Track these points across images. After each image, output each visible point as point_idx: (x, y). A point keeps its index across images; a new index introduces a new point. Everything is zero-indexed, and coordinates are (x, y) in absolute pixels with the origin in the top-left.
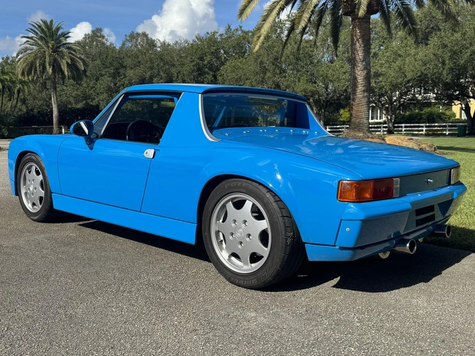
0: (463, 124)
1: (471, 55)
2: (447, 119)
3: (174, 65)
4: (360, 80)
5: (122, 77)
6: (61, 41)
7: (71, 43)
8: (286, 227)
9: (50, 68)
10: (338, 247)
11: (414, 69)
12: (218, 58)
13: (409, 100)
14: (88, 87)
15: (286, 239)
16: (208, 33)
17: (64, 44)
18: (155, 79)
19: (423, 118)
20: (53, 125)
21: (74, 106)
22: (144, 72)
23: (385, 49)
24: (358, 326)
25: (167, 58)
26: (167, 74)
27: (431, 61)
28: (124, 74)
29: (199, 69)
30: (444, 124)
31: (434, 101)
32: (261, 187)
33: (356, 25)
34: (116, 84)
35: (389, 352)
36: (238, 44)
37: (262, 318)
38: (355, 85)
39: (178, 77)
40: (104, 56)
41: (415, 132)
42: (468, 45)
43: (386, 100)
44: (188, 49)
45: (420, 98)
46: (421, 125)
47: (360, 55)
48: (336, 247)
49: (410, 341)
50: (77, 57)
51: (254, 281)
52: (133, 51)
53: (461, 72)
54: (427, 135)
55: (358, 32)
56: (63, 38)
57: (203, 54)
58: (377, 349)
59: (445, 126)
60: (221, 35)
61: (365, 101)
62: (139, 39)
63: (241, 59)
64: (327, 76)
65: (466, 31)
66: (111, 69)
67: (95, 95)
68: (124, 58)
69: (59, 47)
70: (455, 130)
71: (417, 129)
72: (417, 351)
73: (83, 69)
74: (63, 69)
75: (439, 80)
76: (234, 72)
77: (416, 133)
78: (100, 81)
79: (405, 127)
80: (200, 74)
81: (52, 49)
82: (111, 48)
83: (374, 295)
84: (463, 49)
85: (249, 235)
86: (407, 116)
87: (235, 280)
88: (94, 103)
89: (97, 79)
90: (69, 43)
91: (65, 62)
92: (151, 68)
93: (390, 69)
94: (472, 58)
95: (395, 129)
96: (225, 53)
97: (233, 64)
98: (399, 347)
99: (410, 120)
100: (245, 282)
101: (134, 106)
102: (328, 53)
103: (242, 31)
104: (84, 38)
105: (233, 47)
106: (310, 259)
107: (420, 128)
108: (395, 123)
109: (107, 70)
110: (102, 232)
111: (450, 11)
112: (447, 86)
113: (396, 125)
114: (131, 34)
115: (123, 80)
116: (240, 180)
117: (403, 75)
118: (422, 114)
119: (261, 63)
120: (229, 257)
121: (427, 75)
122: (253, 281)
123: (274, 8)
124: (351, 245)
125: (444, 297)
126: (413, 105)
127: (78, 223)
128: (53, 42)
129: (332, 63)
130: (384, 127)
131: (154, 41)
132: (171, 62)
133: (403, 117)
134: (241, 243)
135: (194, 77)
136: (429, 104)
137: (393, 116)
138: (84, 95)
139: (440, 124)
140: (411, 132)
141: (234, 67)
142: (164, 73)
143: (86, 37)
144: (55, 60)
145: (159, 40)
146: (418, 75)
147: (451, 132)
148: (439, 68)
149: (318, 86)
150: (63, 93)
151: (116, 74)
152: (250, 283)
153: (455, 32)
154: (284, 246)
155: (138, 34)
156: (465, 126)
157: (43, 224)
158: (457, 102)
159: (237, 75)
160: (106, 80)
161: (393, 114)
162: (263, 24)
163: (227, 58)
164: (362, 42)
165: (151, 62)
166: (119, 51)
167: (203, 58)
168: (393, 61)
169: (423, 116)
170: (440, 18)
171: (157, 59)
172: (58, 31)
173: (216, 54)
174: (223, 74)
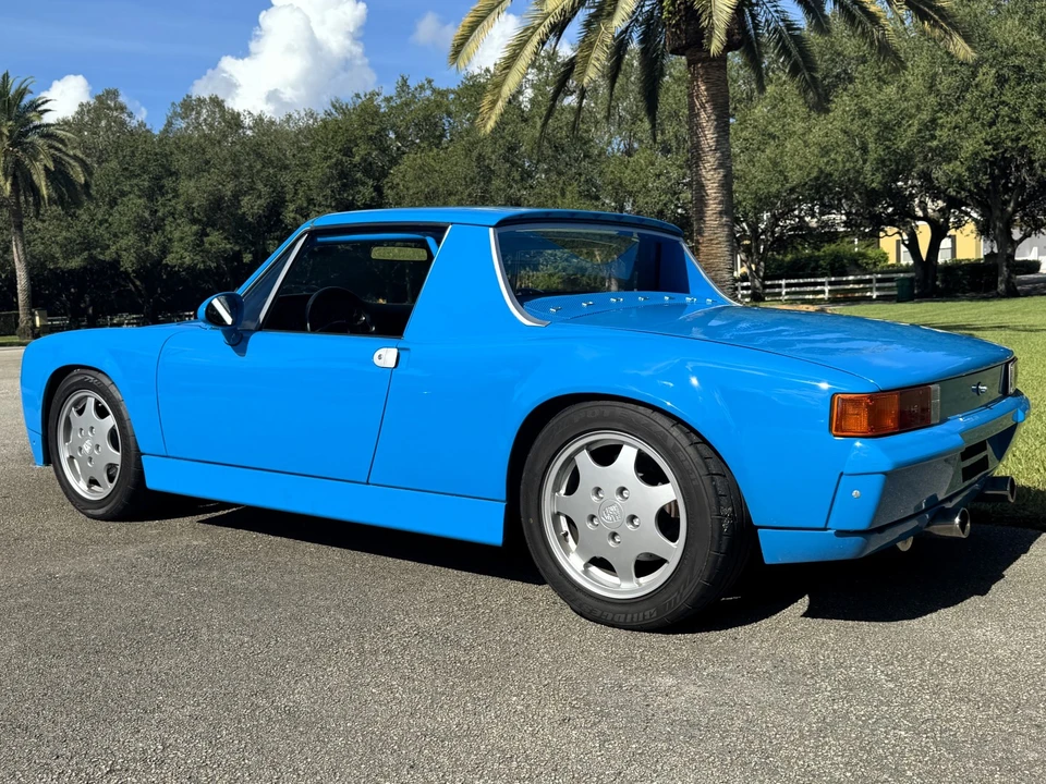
0: (906, 275)
1: (919, 131)
2: (871, 266)
3: (286, 167)
4: (712, 189)
5: (170, 196)
6: (29, 121)
7: (53, 125)
8: (718, 496)
9: (6, 180)
10: (833, 532)
11: (805, 164)
12: (384, 150)
13: (793, 228)
14: (93, 220)
15: (721, 523)
16: (358, 96)
17: (36, 127)
18: (246, 199)
19: (821, 266)
20: (18, 309)
21: (62, 264)
22: (220, 184)
23: (740, 124)
24: (891, 689)
25: (272, 152)
26: (271, 186)
27: (839, 146)
28: (175, 190)
29: (343, 175)
30: (868, 277)
31: (842, 229)
32: (657, 416)
33: (698, 74)
34: (156, 211)
35: (976, 734)
36: (426, 118)
37: (692, 688)
38: (700, 200)
39: (296, 193)
40: (128, 151)
41: (807, 297)
42: (913, 111)
43: (744, 230)
44: (316, 131)
45: (813, 223)
46: (819, 280)
47: (708, 136)
48: (829, 531)
49: (1007, 709)
50: (68, 155)
51: (650, 614)
52: (190, 138)
53: (901, 167)
54: (833, 301)
55: (703, 88)
56: (34, 113)
57: (350, 141)
58: (951, 730)
59: (870, 281)
60: (388, 100)
61: (723, 234)
62: (204, 111)
63: (435, 150)
64: (621, 184)
65: (907, 81)
66: (144, 180)
67: (109, 239)
68: (172, 153)
69: (25, 135)
70: (890, 288)
71: (812, 289)
72: (1027, 728)
73: (82, 180)
74: (37, 181)
75: (855, 186)
76: (420, 178)
77: (811, 297)
78: (120, 208)
79: (788, 286)
80: (344, 185)
81: (9, 138)
82: (142, 134)
83: (894, 626)
84: (903, 118)
85: (632, 518)
86: (789, 262)
87: (605, 614)
88: (107, 256)
89: (113, 203)
90: (48, 125)
91: (41, 167)
92: (236, 175)
93: (754, 166)
94: (922, 137)
95: (768, 291)
96: (398, 137)
97: (419, 161)
98: (991, 721)
99: (796, 270)
100: (629, 616)
101: (198, 257)
102: (620, 134)
103: (434, 91)
104: (77, 113)
105: (416, 124)
106: (768, 560)
107: (819, 288)
108: (766, 277)
109: (135, 181)
110: (260, 535)
111: (887, 42)
112: (872, 197)
113: (769, 283)
114: (185, 101)
115: (173, 203)
116: (608, 403)
117: (782, 178)
118: (819, 256)
119: (480, 158)
120: (586, 566)
121: (831, 175)
122: (647, 613)
123: (527, 41)
124: (863, 525)
125: (1031, 620)
126: (799, 240)
127: (196, 518)
128: (10, 123)
129: (630, 155)
130: (743, 288)
131: (239, 114)
132: (279, 159)
133: (780, 265)
134: (614, 535)
135: (332, 191)
136: (833, 237)
137: (762, 264)
138: (85, 238)
139: (859, 277)
140: (801, 297)
141: (420, 168)
142: (266, 186)
143: (82, 110)
144: (18, 163)
145: (250, 113)
146: (812, 176)
147: (883, 293)
148: (855, 159)
149: (603, 205)
150: (36, 236)
151: (154, 191)
152: (641, 619)
153: (885, 83)
154: (716, 536)
155: (200, 101)
156: (911, 279)
157: (117, 524)
158: (891, 230)
159: (428, 186)
160: (135, 205)
161: (760, 260)
162: (507, 74)
163: (403, 148)
164: (714, 109)
165: (233, 161)
166: (161, 140)
167: (350, 149)
168: (759, 149)
169: (821, 262)
170: (852, 54)
171: (248, 154)
172: (22, 98)
173: (378, 140)
174: (398, 184)
